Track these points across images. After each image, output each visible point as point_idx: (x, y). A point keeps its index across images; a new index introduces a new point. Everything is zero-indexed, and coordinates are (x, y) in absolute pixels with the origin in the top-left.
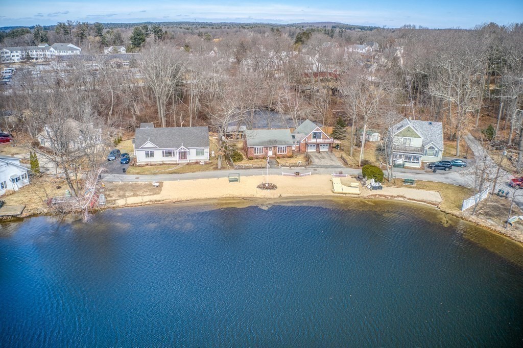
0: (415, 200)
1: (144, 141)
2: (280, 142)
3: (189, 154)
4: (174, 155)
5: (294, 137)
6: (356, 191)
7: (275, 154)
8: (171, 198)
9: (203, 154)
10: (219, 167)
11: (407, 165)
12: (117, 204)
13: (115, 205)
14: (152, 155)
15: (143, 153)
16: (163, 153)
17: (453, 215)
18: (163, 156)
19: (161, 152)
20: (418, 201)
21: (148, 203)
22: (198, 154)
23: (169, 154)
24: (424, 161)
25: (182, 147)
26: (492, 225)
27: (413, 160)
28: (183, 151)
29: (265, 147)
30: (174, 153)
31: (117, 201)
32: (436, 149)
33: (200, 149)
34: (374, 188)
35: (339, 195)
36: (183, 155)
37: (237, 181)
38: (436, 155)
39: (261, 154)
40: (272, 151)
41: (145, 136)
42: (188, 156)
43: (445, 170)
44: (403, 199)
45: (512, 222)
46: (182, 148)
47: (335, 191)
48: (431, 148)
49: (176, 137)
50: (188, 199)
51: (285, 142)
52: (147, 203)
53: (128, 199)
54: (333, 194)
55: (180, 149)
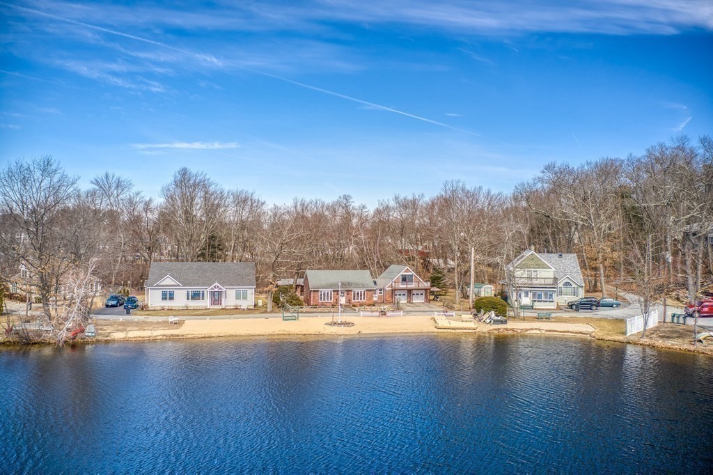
0: (556, 331)
1: (161, 276)
2: (356, 285)
3: (226, 298)
4: (203, 299)
5: (375, 283)
6: (472, 325)
7: (349, 301)
8: (195, 333)
9: (245, 298)
10: (269, 310)
11: (537, 305)
12: (113, 337)
13: (108, 338)
14: (171, 298)
15: (159, 293)
16: (188, 296)
17: (615, 341)
18: (188, 299)
19: (185, 291)
20: (561, 332)
21: (160, 337)
22: (238, 298)
23: (196, 296)
24: (559, 304)
25: (216, 284)
26: (673, 345)
27: (546, 298)
28: (216, 290)
29: (334, 291)
30: (203, 294)
31: (112, 334)
32: (574, 285)
33: (241, 289)
34: (496, 322)
35: (445, 330)
36: (217, 297)
37: (295, 320)
38: (575, 294)
39: (329, 301)
40: (344, 298)
41: (163, 271)
42: (223, 300)
43: (591, 309)
44: (539, 332)
45: (700, 338)
46: (216, 286)
47: (440, 325)
48: (567, 284)
49: (208, 274)
50: (221, 335)
51: (363, 285)
52: (158, 338)
53: (130, 332)
54: (436, 330)
55: (212, 286)
